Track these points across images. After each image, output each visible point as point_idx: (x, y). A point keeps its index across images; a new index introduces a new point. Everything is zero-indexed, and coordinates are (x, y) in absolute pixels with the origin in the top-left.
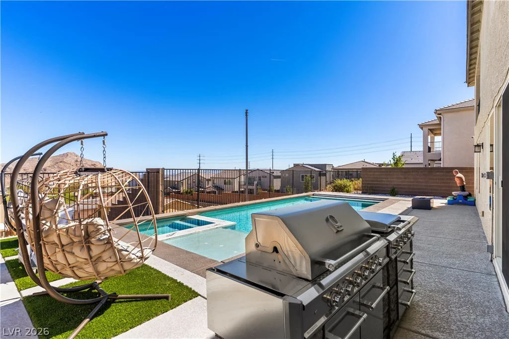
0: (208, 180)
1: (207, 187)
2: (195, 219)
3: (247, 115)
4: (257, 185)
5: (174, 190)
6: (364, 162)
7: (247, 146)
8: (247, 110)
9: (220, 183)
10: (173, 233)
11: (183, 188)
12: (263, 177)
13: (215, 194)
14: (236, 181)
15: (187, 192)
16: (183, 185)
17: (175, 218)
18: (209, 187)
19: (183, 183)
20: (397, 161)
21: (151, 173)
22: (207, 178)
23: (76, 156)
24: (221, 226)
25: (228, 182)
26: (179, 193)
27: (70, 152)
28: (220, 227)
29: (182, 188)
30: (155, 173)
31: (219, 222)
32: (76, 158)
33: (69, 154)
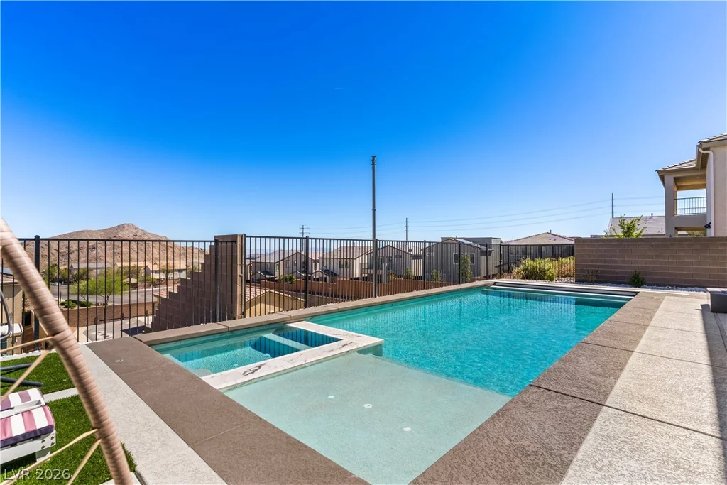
0: (316, 261)
1: (314, 271)
2: (301, 330)
3: (373, 164)
4: (388, 268)
5: (268, 276)
6: (550, 234)
7: (374, 210)
8: (374, 157)
9: (333, 266)
10: (258, 364)
11: (280, 273)
12: (396, 257)
13: (326, 281)
14: (357, 263)
15: (285, 279)
16: (279, 269)
17: (264, 328)
18: (316, 271)
19: (279, 265)
20: (628, 228)
21: (221, 242)
22: (314, 258)
23: (136, 229)
24: (355, 347)
25: (346, 264)
26: (273, 279)
27: (126, 223)
28: (353, 351)
29: (277, 274)
30: (230, 244)
31: (351, 338)
32: (134, 231)
33: (126, 226)
